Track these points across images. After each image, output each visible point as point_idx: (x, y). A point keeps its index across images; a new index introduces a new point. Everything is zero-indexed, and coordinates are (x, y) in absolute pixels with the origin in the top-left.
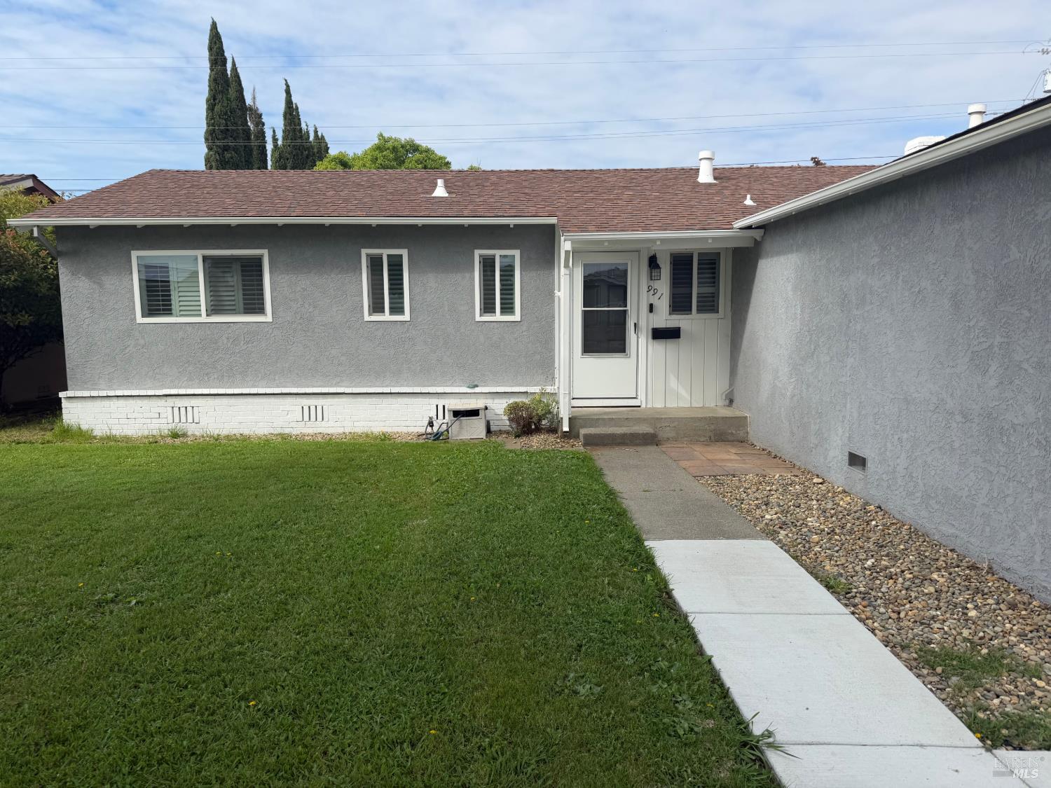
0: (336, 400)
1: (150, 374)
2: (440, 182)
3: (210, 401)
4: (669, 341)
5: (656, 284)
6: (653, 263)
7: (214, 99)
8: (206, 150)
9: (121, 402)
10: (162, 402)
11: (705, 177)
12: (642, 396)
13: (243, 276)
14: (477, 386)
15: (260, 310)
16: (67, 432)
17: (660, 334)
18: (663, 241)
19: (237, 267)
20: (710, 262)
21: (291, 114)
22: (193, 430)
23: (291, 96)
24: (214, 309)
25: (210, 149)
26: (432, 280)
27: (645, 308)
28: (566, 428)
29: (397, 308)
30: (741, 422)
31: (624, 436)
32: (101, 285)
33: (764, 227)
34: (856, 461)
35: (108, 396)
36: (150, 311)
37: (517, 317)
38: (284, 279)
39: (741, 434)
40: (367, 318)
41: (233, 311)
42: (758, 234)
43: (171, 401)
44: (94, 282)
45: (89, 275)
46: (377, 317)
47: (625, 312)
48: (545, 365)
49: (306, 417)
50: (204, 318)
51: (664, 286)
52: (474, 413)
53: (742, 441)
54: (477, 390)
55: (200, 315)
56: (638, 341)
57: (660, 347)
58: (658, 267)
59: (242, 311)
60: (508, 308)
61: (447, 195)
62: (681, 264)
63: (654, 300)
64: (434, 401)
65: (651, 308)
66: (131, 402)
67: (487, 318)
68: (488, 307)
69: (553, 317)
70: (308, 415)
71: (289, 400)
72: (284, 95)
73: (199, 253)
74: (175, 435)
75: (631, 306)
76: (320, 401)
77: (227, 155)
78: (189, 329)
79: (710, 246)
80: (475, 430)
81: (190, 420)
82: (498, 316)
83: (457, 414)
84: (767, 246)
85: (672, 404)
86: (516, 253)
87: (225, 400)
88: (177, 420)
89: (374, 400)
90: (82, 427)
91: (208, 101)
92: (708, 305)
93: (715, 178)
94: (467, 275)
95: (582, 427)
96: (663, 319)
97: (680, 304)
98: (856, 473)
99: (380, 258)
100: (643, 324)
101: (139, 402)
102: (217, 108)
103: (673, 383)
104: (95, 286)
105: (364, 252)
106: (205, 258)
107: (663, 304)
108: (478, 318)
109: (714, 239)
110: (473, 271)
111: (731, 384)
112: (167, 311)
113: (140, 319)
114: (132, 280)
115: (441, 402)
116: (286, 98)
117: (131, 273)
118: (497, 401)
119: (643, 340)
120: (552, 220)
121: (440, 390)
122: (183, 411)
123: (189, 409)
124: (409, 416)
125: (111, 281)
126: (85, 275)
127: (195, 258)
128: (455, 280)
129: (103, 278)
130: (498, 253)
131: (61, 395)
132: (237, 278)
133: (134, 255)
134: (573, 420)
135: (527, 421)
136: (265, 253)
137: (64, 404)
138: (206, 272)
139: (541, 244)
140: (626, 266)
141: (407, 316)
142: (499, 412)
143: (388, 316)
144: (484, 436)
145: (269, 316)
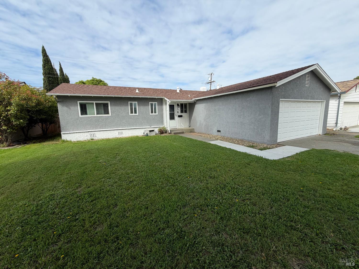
0: (125, 130)
1: (83, 127)
3: (99, 132)
4: (181, 117)
5: (178, 108)
6: (178, 105)
7: (45, 65)
8: (43, 77)
9: (78, 134)
10: (87, 133)
11: (178, 91)
12: (177, 127)
13: (103, 107)
14: (151, 126)
15: (108, 113)
16: (64, 141)
18: (183, 101)
19: (102, 105)
20: (186, 105)
21: (61, 69)
22: (95, 138)
23: (61, 66)
25: (45, 77)
26: (142, 107)
27: (177, 112)
28: (169, 132)
29: (135, 112)
30: (193, 129)
32: (70, 109)
34: (219, 131)
35: (74, 133)
36: (82, 114)
37: (157, 114)
38: (113, 107)
39: (194, 131)
40: (130, 114)
41: (101, 114)
42: (195, 101)
43: (90, 133)
44: (68, 108)
45: (67, 107)
46: (132, 114)
48: (162, 122)
49: (119, 134)
50: (96, 115)
51: (179, 109)
52: (153, 131)
53: (194, 132)
54: (152, 127)
55: (95, 115)
56: (176, 117)
59: (103, 113)
60: (155, 112)
62: (182, 105)
63: (178, 111)
64: (144, 129)
65: (178, 112)
66: (79, 133)
67: (152, 114)
68: (152, 112)
69: (163, 114)
70: (120, 133)
71: (116, 131)
72: (59, 65)
73: (94, 102)
74: (92, 140)
75: (175, 112)
76: (122, 131)
77: (50, 79)
78: (92, 118)
80: (153, 134)
81: (94, 136)
82: (154, 114)
83: (150, 131)
85: (182, 128)
86: (156, 103)
87: (102, 132)
88: (91, 136)
89: (133, 130)
90: (67, 140)
91: (43, 65)
92: (186, 112)
94: (148, 107)
95: (172, 131)
96: (180, 114)
97: (182, 112)
98: (219, 133)
99: (132, 103)
100: (177, 115)
101: (82, 133)
102: (46, 67)
103: (181, 124)
105: (129, 102)
106: (96, 103)
107: (180, 111)
108: (150, 114)
109: (190, 101)
110: (149, 105)
111: (190, 124)
112: (86, 114)
113: (80, 116)
114: (78, 107)
115: (145, 129)
116: (60, 66)
117: (78, 106)
118: (155, 129)
120: (163, 97)
121: (145, 127)
122: (93, 135)
123: (94, 134)
124: (139, 132)
125: (72, 108)
126: (65, 106)
127: (93, 103)
128: (146, 107)
129: (70, 107)
130: (153, 103)
131: (61, 133)
132: (102, 108)
133: (78, 102)
134: (170, 130)
135: (162, 132)
136: (109, 102)
137: (62, 135)
138: (96, 106)
139: (161, 101)
140: (174, 105)
141: (137, 114)
142: (157, 130)
143: (134, 114)
144: (155, 135)
145: (110, 115)
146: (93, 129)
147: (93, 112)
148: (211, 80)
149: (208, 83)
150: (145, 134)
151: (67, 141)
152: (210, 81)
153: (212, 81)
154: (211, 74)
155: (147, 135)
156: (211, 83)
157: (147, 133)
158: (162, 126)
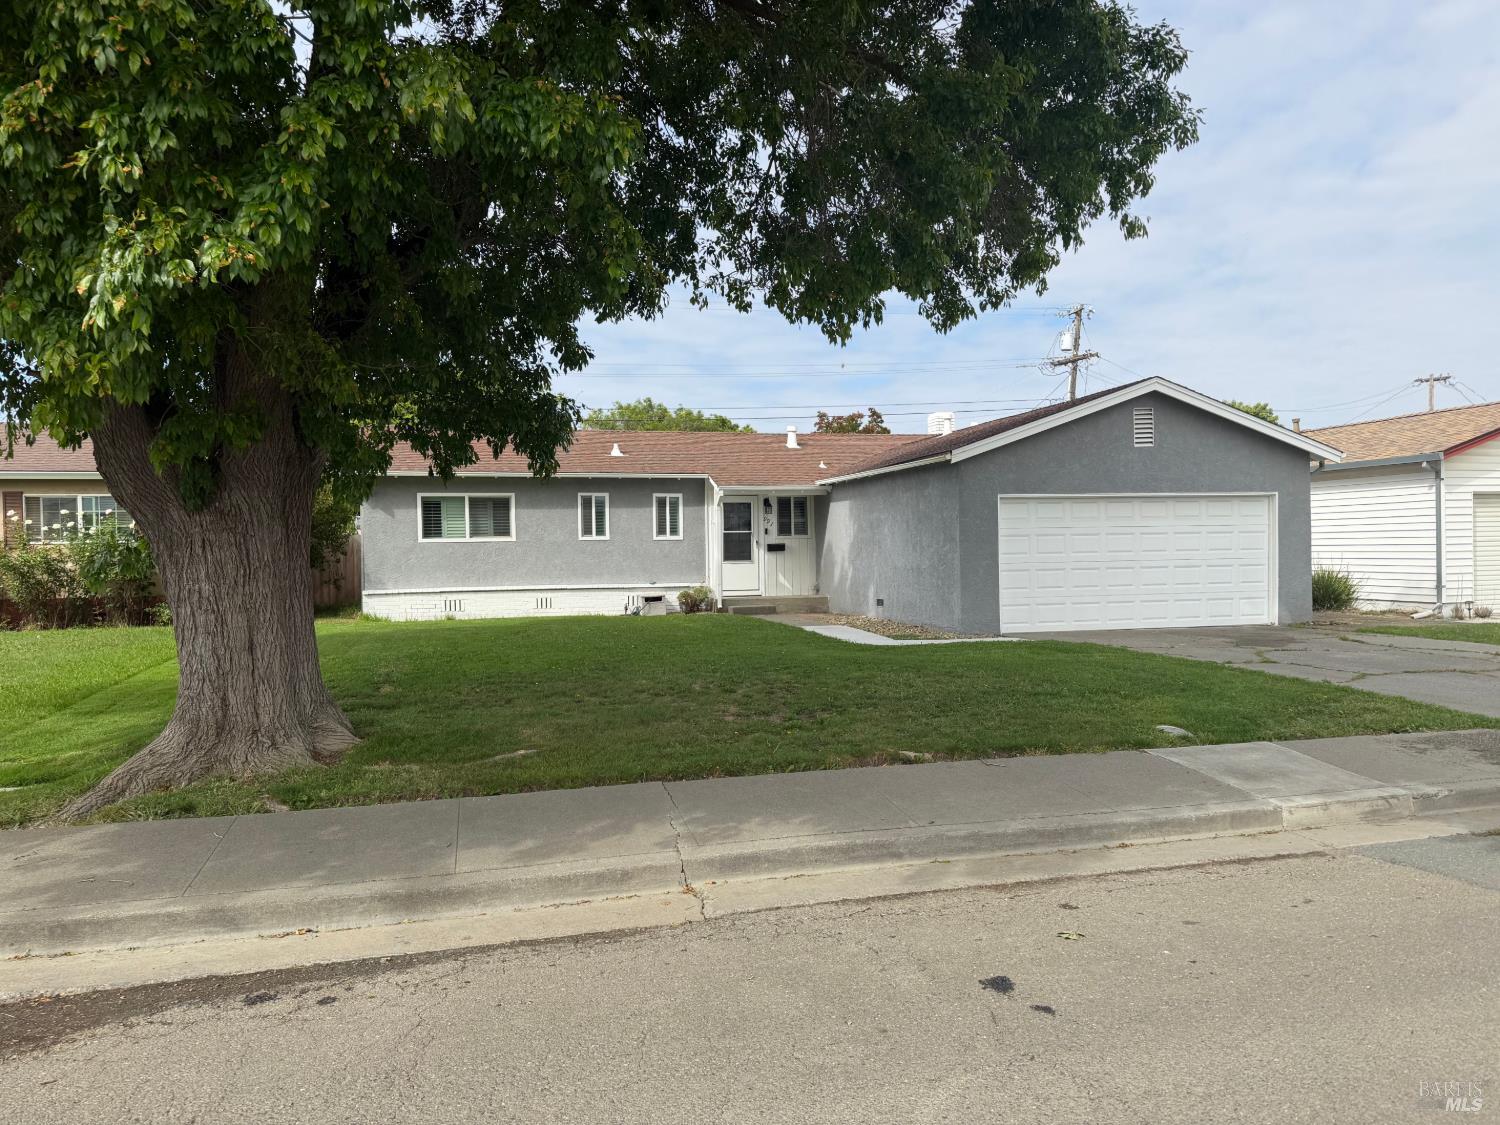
0: (560, 594)
1: (427, 577)
2: (616, 445)
3: (473, 595)
4: (778, 552)
5: (770, 516)
6: (767, 503)
9: (408, 597)
10: (437, 597)
11: (792, 443)
12: (763, 589)
13: (495, 510)
14: (654, 583)
15: (507, 533)
16: (367, 618)
17: (772, 548)
18: (776, 491)
19: (491, 505)
20: (801, 503)
22: (459, 616)
24: (473, 534)
26: (624, 513)
27: (762, 532)
28: (720, 606)
29: (600, 531)
30: (824, 600)
31: (757, 608)
32: (393, 516)
33: (833, 485)
34: (880, 603)
35: (400, 593)
36: (426, 534)
37: (680, 537)
38: (526, 512)
39: (825, 608)
40: (581, 538)
41: (486, 534)
42: (829, 489)
43: (444, 596)
44: (388, 514)
45: (385, 510)
46: (587, 538)
47: (750, 534)
48: (700, 568)
49: (539, 606)
50: (468, 539)
51: (773, 518)
52: (659, 599)
53: (823, 611)
54: (656, 585)
55: (465, 537)
56: (759, 552)
57: (772, 556)
58: (770, 505)
59: (492, 531)
60: (674, 531)
61: (622, 455)
62: (784, 503)
63: (769, 528)
64: (627, 593)
65: (766, 531)
66: (415, 597)
67: (661, 538)
68: (661, 531)
69: (704, 537)
70: (542, 603)
71: (528, 594)
73: (467, 495)
74: (449, 619)
75: (754, 530)
76: (549, 595)
78: (456, 546)
79: (802, 494)
80: (658, 610)
81: (458, 608)
82: (668, 536)
83: (648, 600)
84: (834, 495)
85: (782, 594)
86: (680, 496)
87: (483, 595)
88: (448, 609)
89: (586, 593)
90: (377, 615)
92: (802, 530)
93: (798, 444)
94: (648, 509)
95: (732, 605)
96: (775, 538)
97: (784, 529)
98: (880, 608)
99: (590, 498)
100: (762, 542)
101: (421, 597)
103: (781, 578)
104: (389, 517)
105: (579, 494)
106: (470, 499)
107: (774, 528)
108: (655, 538)
109: (805, 490)
110: (652, 506)
111: (817, 580)
112: (439, 534)
113: (421, 539)
114: (417, 513)
115: (631, 594)
117: (416, 508)
118: (669, 593)
119: (762, 552)
120: (705, 476)
121: (631, 586)
122: (453, 603)
123: (458, 602)
124: (610, 604)
125: (401, 513)
126: (382, 509)
127: (464, 498)
128: (640, 511)
129: (395, 511)
130: (668, 496)
131: (364, 593)
132: (490, 512)
133: (419, 496)
134: (723, 601)
135: (693, 604)
136: (512, 496)
137: (365, 600)
138: (470, 508)
139: (697, 491)
140: (748, 505)
141: (607, 537)
142: (673, 599)
143: (594, 537)
144: (664, 613)
145: (513, 538)
146: (456, 583)
147: (458, 531)
148: (1076, 345)
149: (1060, 363)
150: (629, 612)
151: (377, 620)
152: (1069, 355)
153: (1081, 353)
154: (1078, 313)
155: (636, 614)
156: (1074, 361)
157: (637, 608)
158: (698, 585)
